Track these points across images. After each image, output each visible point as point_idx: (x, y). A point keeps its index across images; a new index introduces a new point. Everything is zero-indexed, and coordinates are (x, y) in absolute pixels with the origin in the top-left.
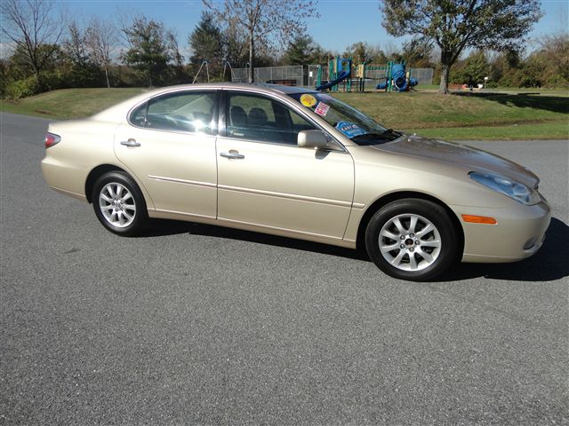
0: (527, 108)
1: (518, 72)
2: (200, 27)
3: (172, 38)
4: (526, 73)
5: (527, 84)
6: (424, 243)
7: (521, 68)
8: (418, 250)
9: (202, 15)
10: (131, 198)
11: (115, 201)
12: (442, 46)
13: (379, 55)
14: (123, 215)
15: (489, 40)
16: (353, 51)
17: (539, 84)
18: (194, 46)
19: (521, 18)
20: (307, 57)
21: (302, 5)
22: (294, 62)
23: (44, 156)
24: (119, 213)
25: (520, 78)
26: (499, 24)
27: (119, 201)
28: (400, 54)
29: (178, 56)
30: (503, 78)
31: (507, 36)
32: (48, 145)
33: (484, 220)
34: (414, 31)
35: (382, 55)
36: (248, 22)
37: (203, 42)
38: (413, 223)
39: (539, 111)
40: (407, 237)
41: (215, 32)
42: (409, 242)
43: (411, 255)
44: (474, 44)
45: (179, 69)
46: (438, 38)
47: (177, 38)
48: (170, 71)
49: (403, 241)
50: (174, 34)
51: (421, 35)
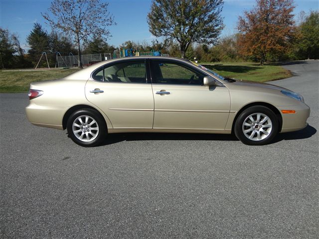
0: (222, 71)
1: (209, 55)
2: (33, 31)
3: (15, 38)
4: (213, 55)
5: (214, 61)
6: (264, 126)
7: (210, 53)
8: (261, 130)
9: (34, 25)
10: (95, 124)
11: (84, 127)
12: (180, 42)
13: (140, 47)
14: (89, 134)
15: (203, 39)
16: (126, 46)
17: (219, 60)
18: (30, 43)
19: (216, 28)
20: (100, 49)
21: (106, 20)
22: (94, 52)
23: (29, 104)
24: (87, 133)
25: (210, 58)
26: (207, 31)
27: (87, 126)
28: (151, 47)
29: (21, 50)
30: (202, 58)
31: (211, 37)
32: (31, 98)
33: (291, 111)
34: (166, 34)
35: (142, 47)
36: (75, 29)
37: (37, 41)
38: (258, 117)
39: (228, 72)
40: (256, 124)
41: (44, 35)
42: (257, 127)
43: (258, 133)
44: (196, 41)
45: (22, 57)
46: (177, 38)
47: (18, 39)
48: (15, 59)
49: (254, 127)
50: (17, 36)
51: (169, 37)
